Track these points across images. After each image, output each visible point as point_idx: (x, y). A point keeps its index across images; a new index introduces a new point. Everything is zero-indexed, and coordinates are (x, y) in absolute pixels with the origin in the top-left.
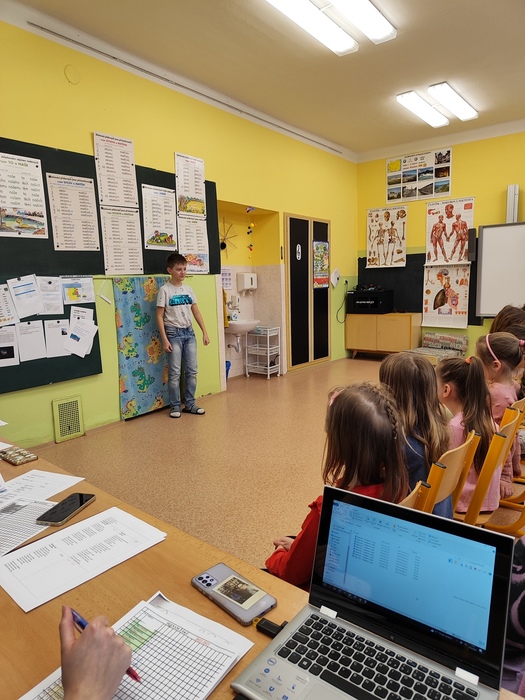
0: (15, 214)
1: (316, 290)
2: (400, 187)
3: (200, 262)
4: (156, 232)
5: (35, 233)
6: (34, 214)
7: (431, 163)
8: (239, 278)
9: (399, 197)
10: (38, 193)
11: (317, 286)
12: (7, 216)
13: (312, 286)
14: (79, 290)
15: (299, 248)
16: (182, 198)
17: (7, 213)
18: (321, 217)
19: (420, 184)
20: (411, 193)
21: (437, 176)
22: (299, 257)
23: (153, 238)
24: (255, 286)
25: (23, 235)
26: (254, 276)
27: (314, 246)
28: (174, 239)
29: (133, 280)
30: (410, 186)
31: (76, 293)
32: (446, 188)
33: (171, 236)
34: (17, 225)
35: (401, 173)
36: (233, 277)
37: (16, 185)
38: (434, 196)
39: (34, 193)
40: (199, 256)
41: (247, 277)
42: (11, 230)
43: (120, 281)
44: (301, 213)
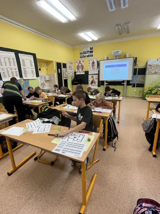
1: (64, 80)
2: (83, 55)
7: (89, 50)
8: (45, 77)
9: (82, 57)
11: (64, 79)
13: (63, 79)
15: (59, 70)
18: (65, 62)
19: (87, 55)
20: (85, 57)
21: (90, 53)
22: (59, 72)
24: (49, 79)
26: (49, 77)
27: (63, 69)
30: (85, 55)
32: (92, 56)
35: (83, 52)
36: (43, 77)
38: (90, 58)
41: (47, 77)
44: (59, 61)
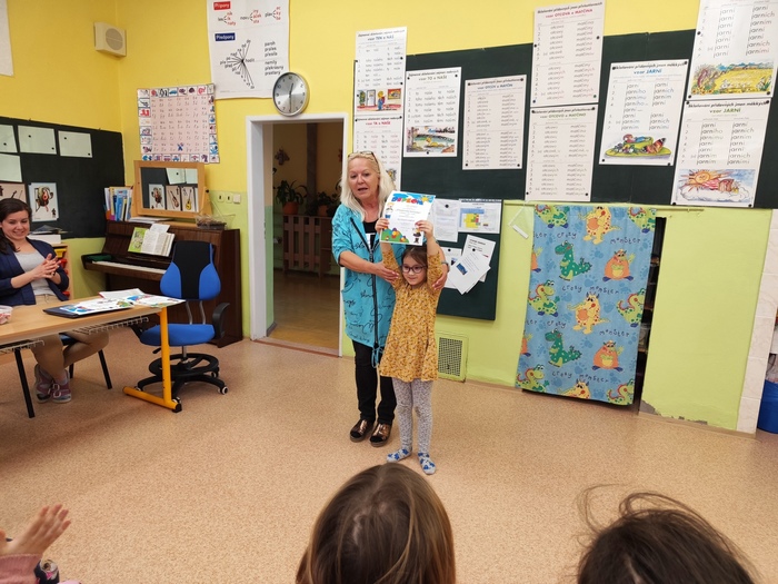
0: (426, 132)
3: (729, 185)
4: (628, 136)
5: (444, 151)
6: (445, 131)
10: (452, 106)
12: (419, 136)
14: (481, 217)
16: (704, 72)
17: (419, 132)
23: (620, 147)
25: (431, 155)
28: (670, 145)
29: (567, 209)
31: (476, 220)
33: (661, 142)
34: (427, 143)
37: (431, 101)
39: (449, 106)
40: (729, 173)
42: (420, 150)
43: (546, 209)
